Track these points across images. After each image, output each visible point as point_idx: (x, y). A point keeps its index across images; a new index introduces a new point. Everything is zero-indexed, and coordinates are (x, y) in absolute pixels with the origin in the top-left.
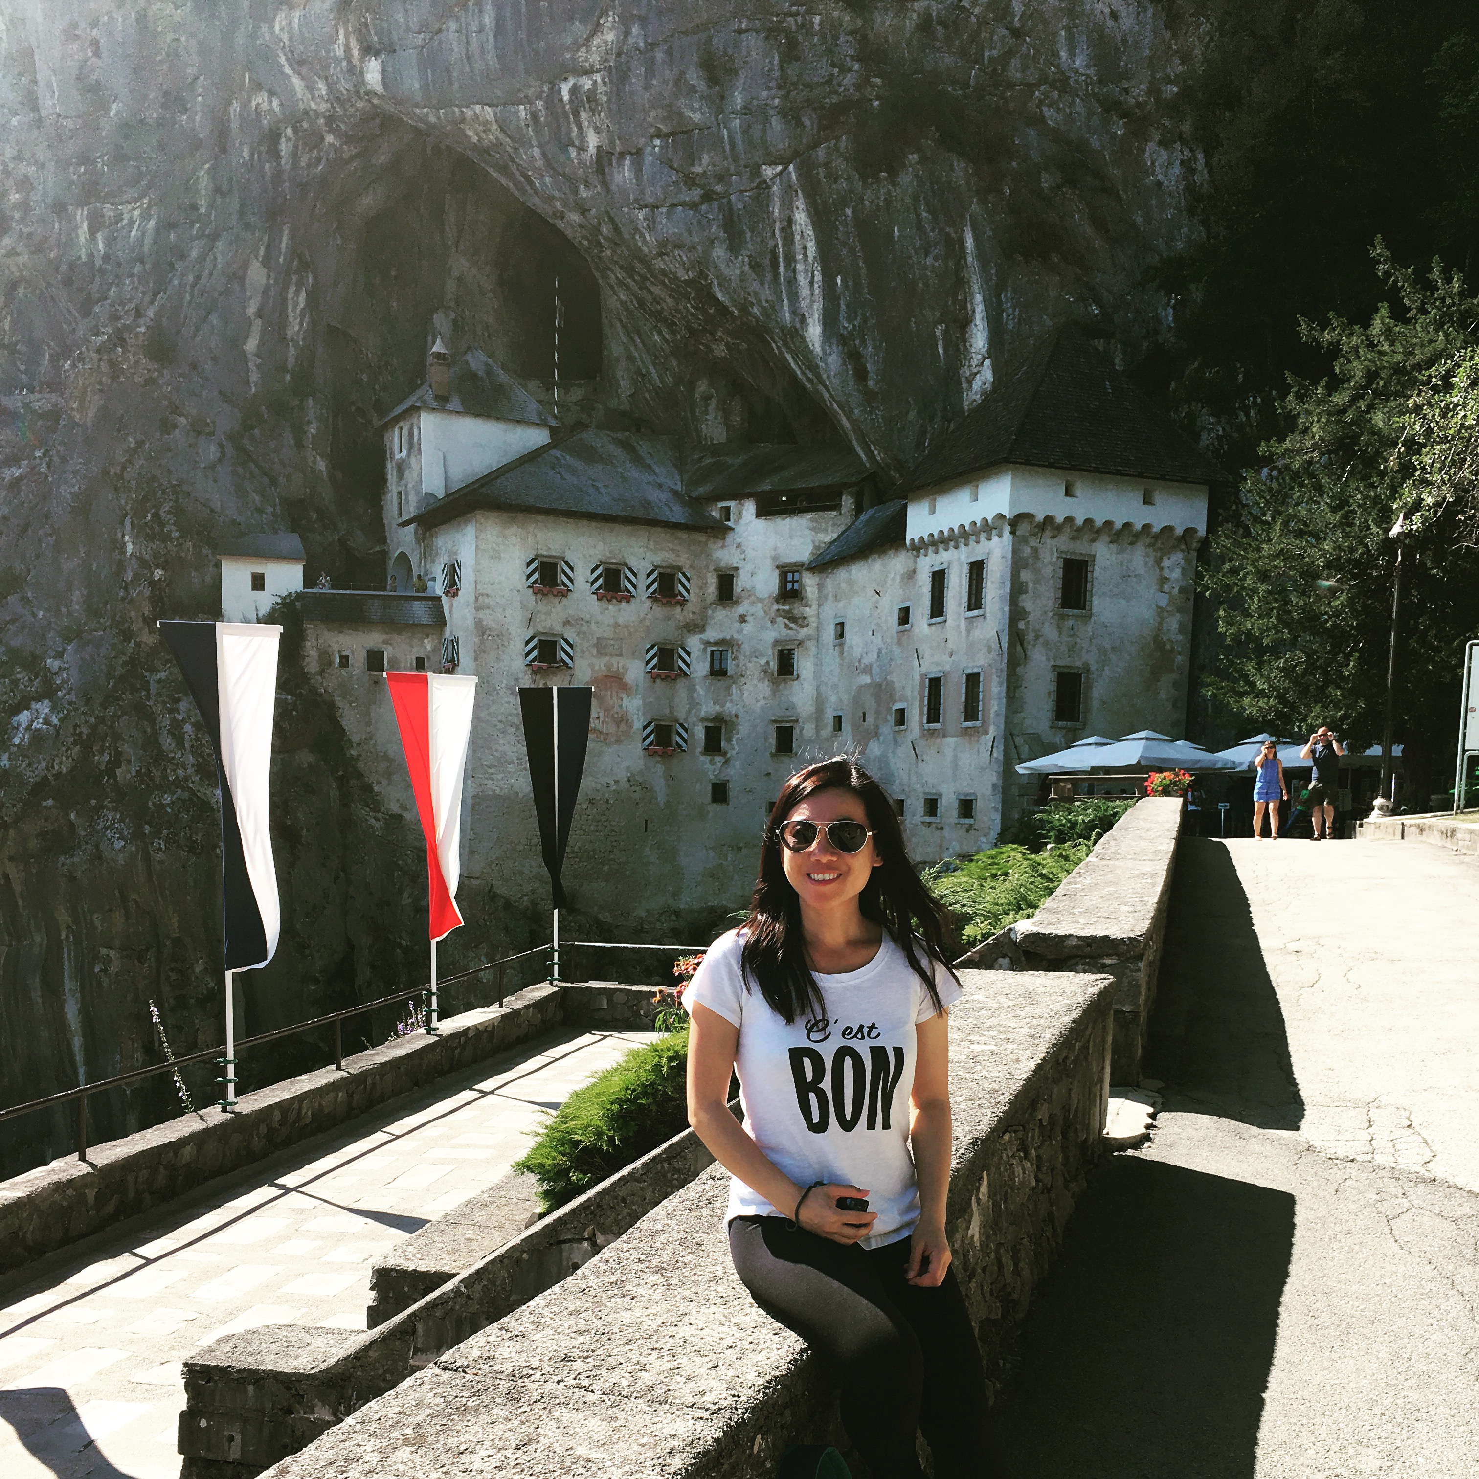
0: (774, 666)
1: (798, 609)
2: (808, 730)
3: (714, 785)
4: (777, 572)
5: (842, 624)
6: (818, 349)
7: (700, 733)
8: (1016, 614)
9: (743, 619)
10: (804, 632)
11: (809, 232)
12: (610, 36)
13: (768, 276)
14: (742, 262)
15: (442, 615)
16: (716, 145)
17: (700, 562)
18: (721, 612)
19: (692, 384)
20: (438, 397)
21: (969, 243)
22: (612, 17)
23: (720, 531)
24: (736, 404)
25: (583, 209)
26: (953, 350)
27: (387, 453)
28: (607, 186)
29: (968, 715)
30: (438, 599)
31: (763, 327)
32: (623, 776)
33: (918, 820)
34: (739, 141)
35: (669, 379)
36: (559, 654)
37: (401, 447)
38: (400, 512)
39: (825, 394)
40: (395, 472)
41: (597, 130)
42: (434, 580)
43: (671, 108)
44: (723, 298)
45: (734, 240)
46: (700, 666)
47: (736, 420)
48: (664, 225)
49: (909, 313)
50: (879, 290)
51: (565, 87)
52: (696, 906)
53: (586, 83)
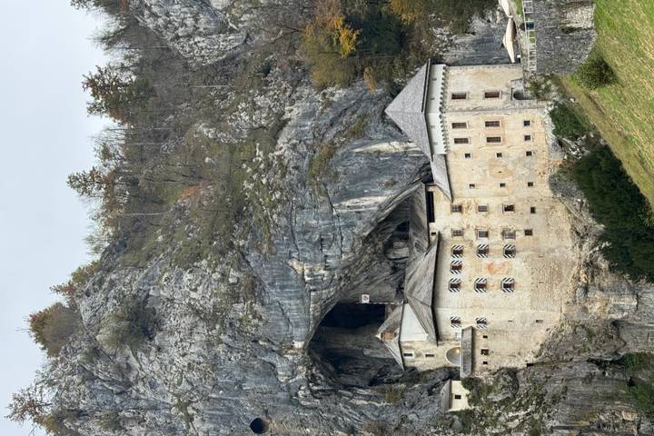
0: (484, 213)
1: (464, 206)
2: (506, 199)
3: (526, 234)
4: (454, 214)
5: (470, 185)
6: (385, 198)
7: (508, 241)
8: (468, 110)
9: (468, 226)
10: (473, 203)
11: (351, 201)
12: (294, 263)
13: (364, 214)
14: (359, 223)
15: (468, 328)
16: (326, 230)
17: (450, 242)
18: (467, 234)
19: (390, 259)
20: (395, 336)
21: (358, 150)
22: (290, 263)
23: (440, 236)
24: (396, 244)
25: (340, 279)
26: (387, 154)
27: (412, 364)
28: (335, 269)
29: (498, 125)
30: (463, 330)
31: (377, 219)
32: (523, 264)
33: (532, 144)
34: (325, 222)
35: (388, 268)
36: (481, 282)
37: (411, 355)
38: (433, 356)
39: (398, 199)
40: (419, 359)
41: (319, 270)
42: (456, 334)
43: (315, 244)
44: (368, 233)
45: (352, 225)
46: (484, 241)
47: (401, 244)
48: (347, 249)
49: (376, 169)
50: (369, 177)
51: (307, 279)
52: (570, 241)
53: (307, 272)
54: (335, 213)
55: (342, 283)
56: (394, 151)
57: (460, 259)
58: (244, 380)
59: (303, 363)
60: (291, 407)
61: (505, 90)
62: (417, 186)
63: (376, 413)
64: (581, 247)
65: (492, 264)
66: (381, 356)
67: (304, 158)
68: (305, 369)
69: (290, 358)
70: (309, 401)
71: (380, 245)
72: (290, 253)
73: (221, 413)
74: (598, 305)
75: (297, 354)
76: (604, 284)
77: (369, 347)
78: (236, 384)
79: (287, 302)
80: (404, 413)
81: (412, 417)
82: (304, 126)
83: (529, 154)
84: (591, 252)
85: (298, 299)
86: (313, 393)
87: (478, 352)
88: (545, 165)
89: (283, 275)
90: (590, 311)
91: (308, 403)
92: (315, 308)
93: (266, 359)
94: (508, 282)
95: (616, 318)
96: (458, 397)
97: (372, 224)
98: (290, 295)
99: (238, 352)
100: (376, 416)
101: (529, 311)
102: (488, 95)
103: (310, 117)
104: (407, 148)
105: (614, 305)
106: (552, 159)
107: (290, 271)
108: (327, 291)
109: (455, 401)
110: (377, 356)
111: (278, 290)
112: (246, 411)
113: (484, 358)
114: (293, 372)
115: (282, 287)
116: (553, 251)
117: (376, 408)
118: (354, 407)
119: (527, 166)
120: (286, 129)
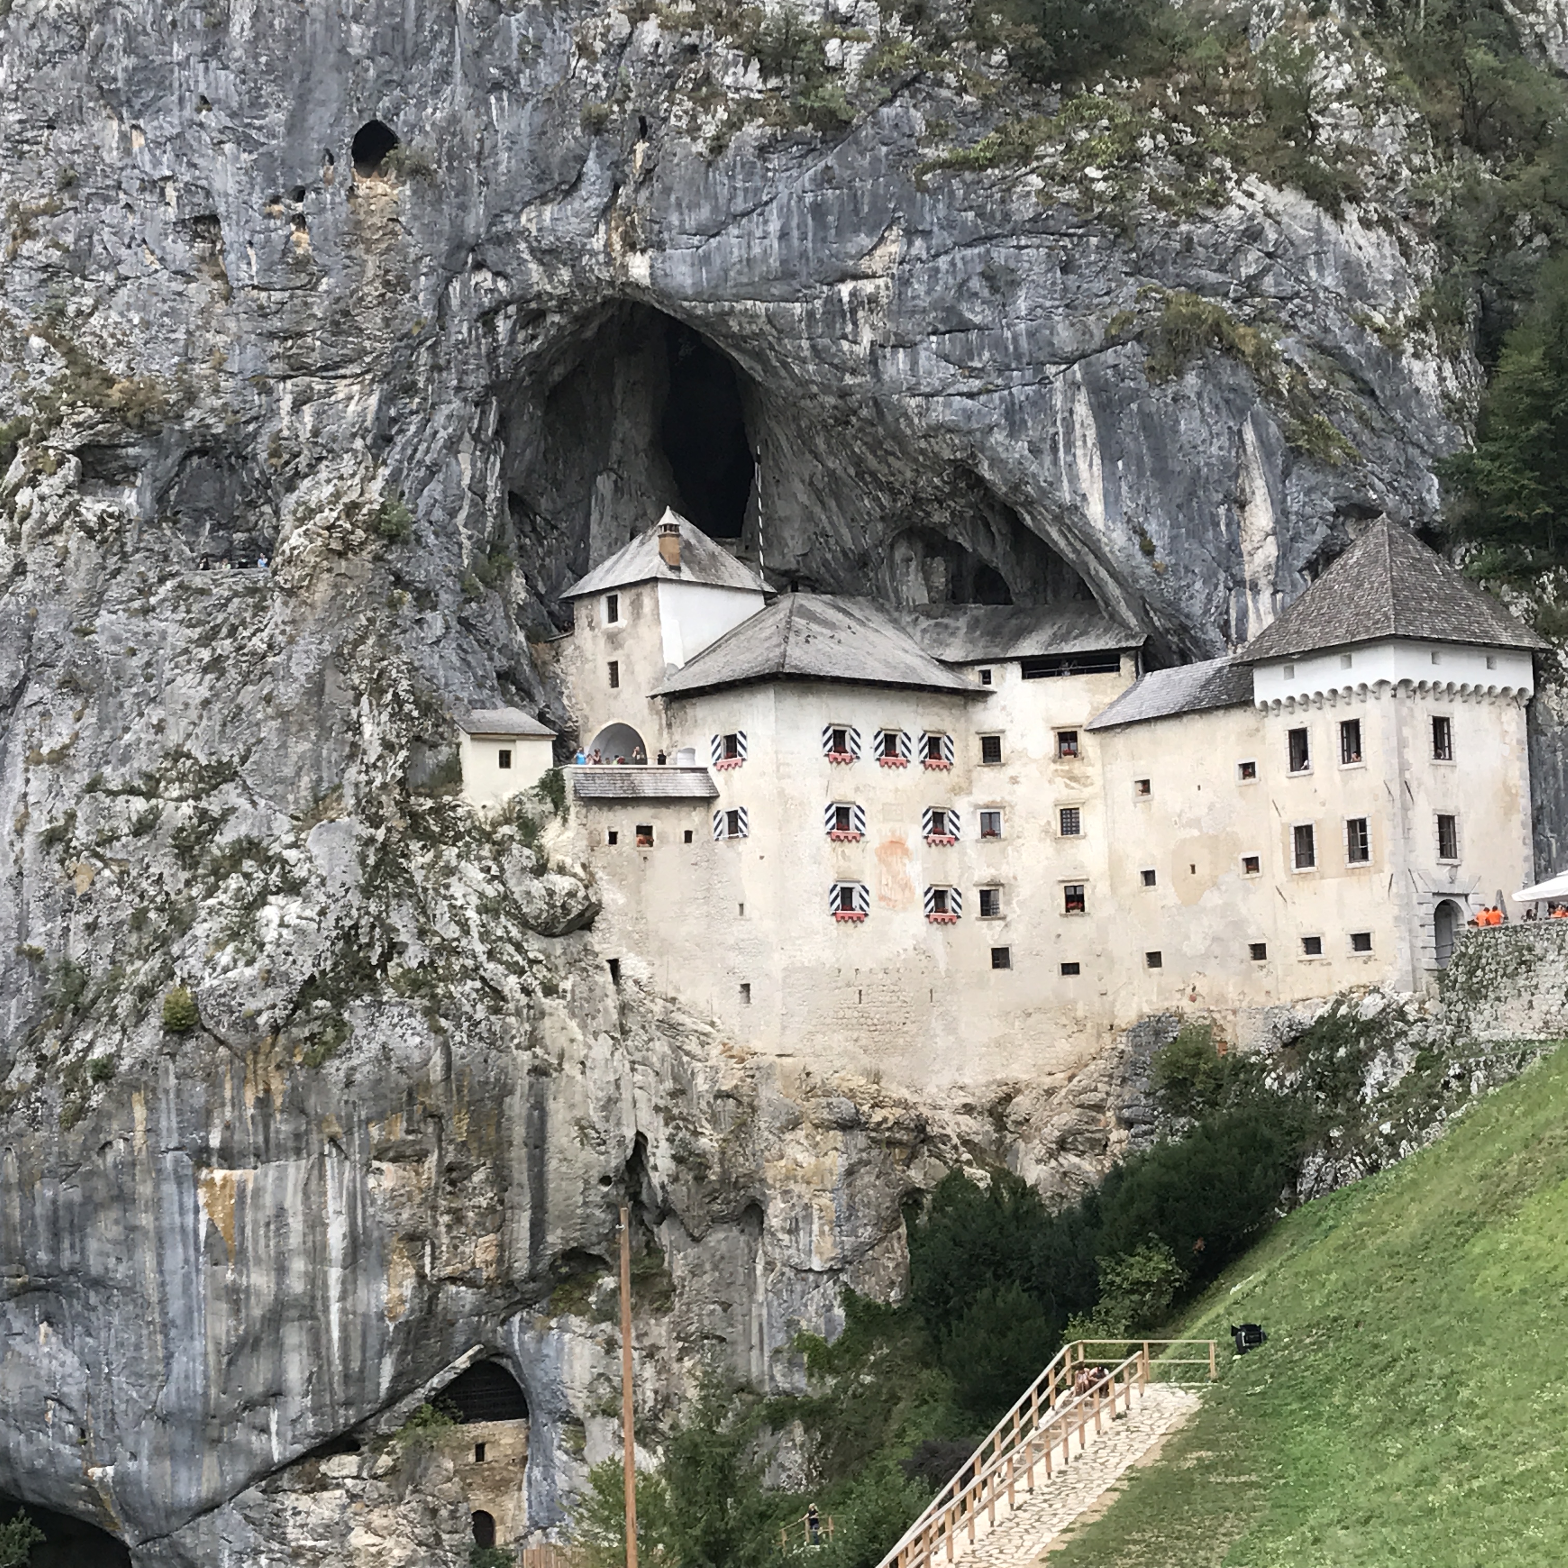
0: (1056, 826)
1: (1077, 767)
2: (1104, 888)
3: (995, 951)
4: (1053, 735)
5: (1145, 782)
6: (1101, 526)
7: (975, 899)
8: (1403, 767)
9: (1014, 780)
10: (1087, 792)
11: (1090, 421)
12: (893, 248)
13: (1047, 459)
14: (1022, 446)
15: (712, 787)
16: (998, 345)
17: (961, 725)
18: (989, 774)
19: (892, 546)
20: (671, 568)
21: (1249, 435)
22: (896, 231)
23: (981, 696)
24: (939, 565)
25: (844, 394)
26: (1235, 527)
27: (581, 621)
28: (877, 375)
29: (1352, 858)
30: (704, 770)
31: (1029, 503)
32: (910, 944)
33: (1293, 959)
34: (1024, 343)
35: (867, 541)
36: (853, 821)
37: (613, 617)
38: (615, 682)
39: (1093, 563)
40: (602, 641)
41: (873, 327)
42: (692, 751)
43: (951, 311)
44: (987, 475)
45: (1015, 427)
46: (970, 828)
47: (940, 581)
48: (940, 412)
49: (1192, 494)
50: (1163, 474)
51: (845, 289)
52: (983, 1079)
53: (868, 287)
54: (1051, 370)
55: (831, 400)
56: (1246, 547)
57: (915, 757)
58: (521, 99)
59: (580, 282)
60: (443, 247)
61: (1463, 874)
62: (1133, 622)
63: (438, 514)
64: (968, 1109)
65: (906, 852)
66: (594, 529)
67: (1221, 269)
68: (561, 291)
69: (597, 243)
70: (463, 304)
71: (939, 517)
72: (926, 234)
73: (410, 25)
74: (806, 1158)
75: (610, 262)
76: (866, 1177)
77: (617, 489)
78: (506, 71)
79: (774, 226)
80: (444, 597)
81: (436, 622)
82: (1320, 269)
83: (1259, 951)
84: (955, 1140)
85: (783, 262)
86: (487, 318)
87: (643, 816)
88: (1221, 998)
89: (856, 211)
90: (788, 1136)
91: (455, 302)
92: (753, 317)
93: (592, 167)
94: (856, 901)
95: (770, 1211)
96: (505, 760)
97: (1016, 488)
98: (795, 234)
99: (605, 75)
100: (428, 513)
101: (777, 963)
102: (1446, 824)
103: (1348, 283)
104: (1255, 588)
105: (807, 1207)
106: (1241, 1018)
107: (869, 234)
108: (806, 353)
109: (492, 752)
110: (595, 517)
111: (809, 198)
112: (421, 105)
113: (628, 836)
114: (550, 251)
115: (818, 210)
116: (951, 1029)
117: (453, 513)
118: (452, 445)
119: (1217, 949)
120: (1308, 208)
